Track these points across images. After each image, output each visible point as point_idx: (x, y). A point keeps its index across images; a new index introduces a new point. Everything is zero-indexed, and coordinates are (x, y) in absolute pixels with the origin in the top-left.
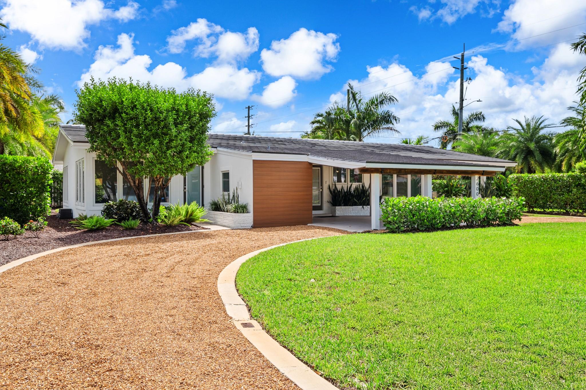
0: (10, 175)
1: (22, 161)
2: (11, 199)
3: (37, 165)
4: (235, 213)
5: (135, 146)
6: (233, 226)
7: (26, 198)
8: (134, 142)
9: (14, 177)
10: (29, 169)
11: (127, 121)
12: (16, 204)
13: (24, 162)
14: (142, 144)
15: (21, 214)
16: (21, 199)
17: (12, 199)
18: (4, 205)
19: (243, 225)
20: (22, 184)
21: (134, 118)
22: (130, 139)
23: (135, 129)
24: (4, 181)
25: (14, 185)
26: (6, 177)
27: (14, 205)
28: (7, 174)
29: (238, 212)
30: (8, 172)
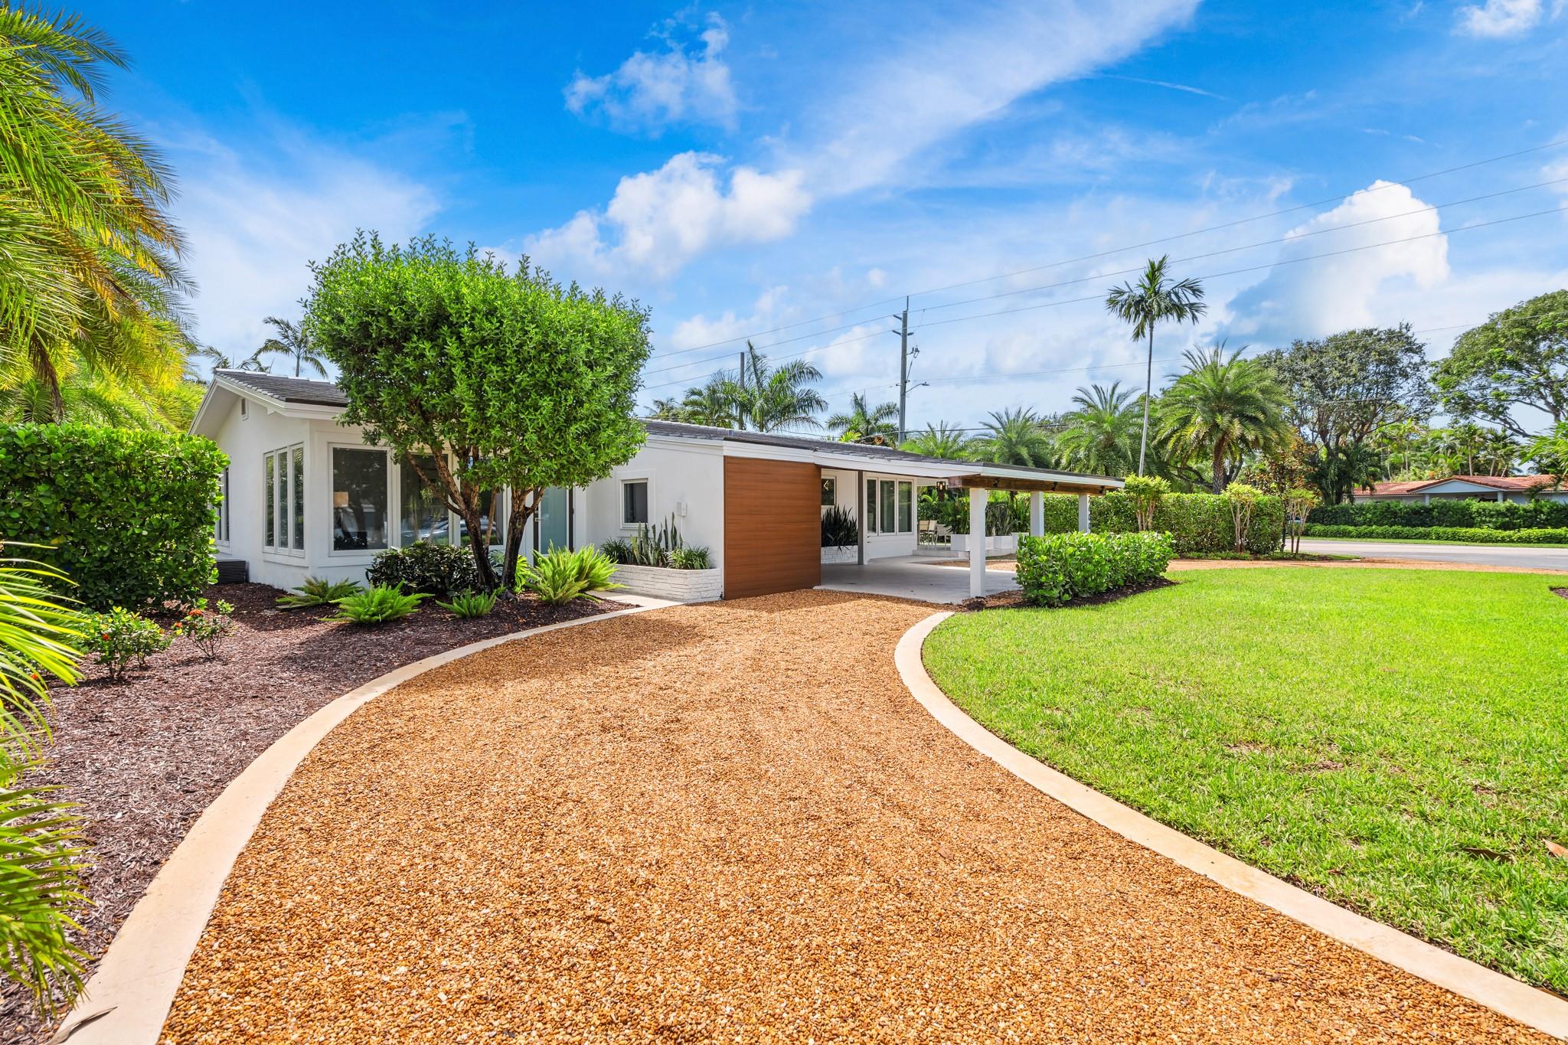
0: (96, 479)
1: (136, 443)
2: (99, 543)
3: (181, 455)
4: (686, 568)
5: (491, 409)
6: (687, 596)
7: (148, 539)
8: (490, 400)
9: (112, 486)
10: (158, 464)
11: (473, 346)
12: (116, 558)
13: (142, 446)
14: (512, 405)
15: (134, 582)
16: (135, 544)
17: (105, 544)
18: (79, 561)
19: (704, 594)
20: (135, 504)
21: (491, 340)
22: (479, 391)
23: (494, 368)
24: (77, 494)
25: (108, 508)
26: (86, 483)
27: (109, 559)
28: (89, 478)
29: (693, 567)
30: (89, 471)
